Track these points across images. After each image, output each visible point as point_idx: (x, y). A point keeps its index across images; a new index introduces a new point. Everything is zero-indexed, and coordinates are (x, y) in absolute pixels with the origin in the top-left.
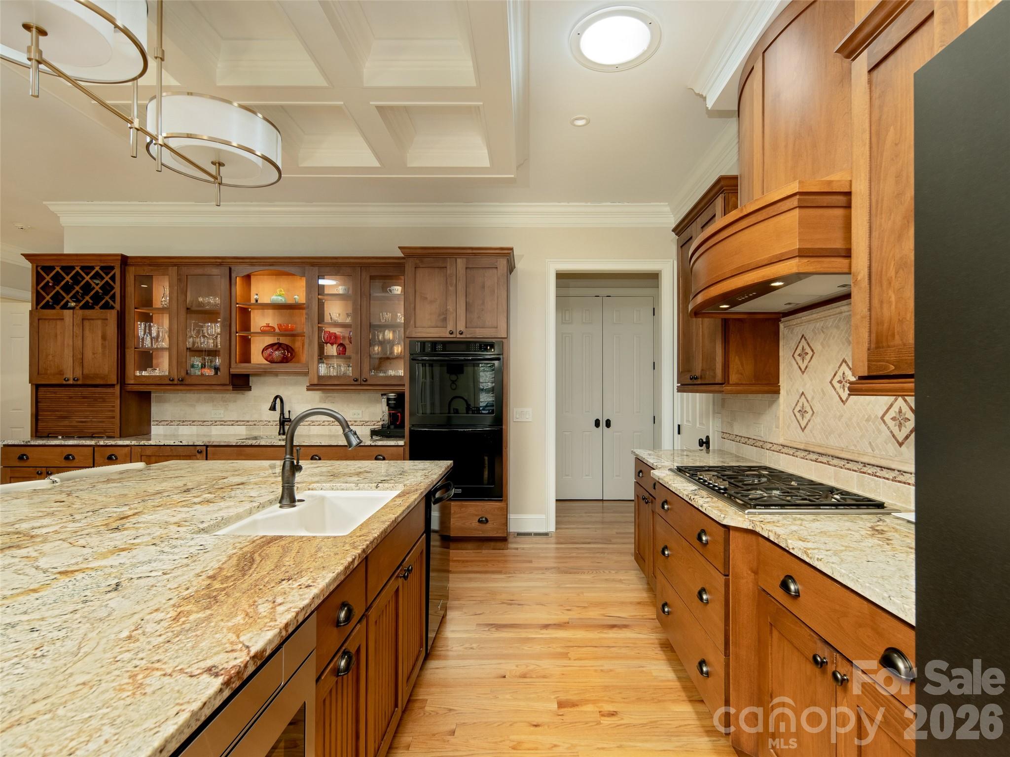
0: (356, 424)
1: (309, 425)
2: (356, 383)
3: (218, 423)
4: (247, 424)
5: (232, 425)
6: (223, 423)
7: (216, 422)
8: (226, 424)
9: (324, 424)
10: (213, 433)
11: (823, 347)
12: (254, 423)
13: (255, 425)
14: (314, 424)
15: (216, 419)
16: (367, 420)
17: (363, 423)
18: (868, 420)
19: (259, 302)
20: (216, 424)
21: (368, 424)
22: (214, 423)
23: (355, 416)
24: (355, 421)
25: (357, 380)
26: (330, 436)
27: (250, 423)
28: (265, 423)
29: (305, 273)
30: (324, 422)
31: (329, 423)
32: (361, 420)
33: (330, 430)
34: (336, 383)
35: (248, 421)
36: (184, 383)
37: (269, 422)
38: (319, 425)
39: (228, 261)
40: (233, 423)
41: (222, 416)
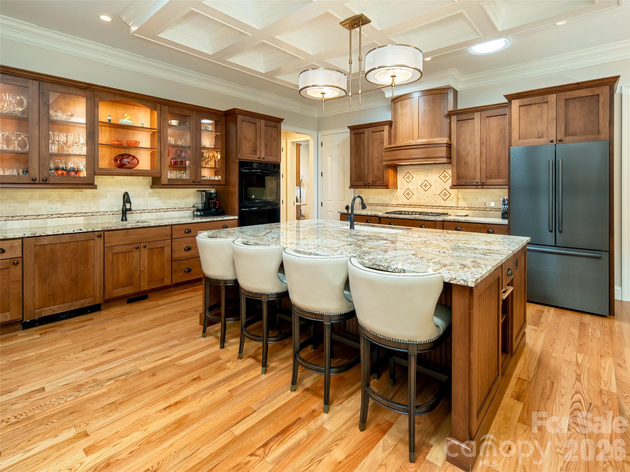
0: (175, 210)
1: (141, 213)
2: (193, 184)
3: (54, 216)
4: (86, 215)
5: (70, 217)
6: (60, 216)
7: (52, 215)
8: (63, 216)
9: (152, 211)
10: (48, 225)
11: (417, 176)
12: (92, 214)
13: (93, 215)
14: (144, 212)
15: (52, 213)
16: (183, 207)
17: (180, 209)
18: (435, 195)
19: (111, 122)
20: (52, 217)
21: (183, 210)
22: (50, 216)
23: (175, 205)
24: (175, 208)
25: (194, 182)
26: (157, 220)
27: (88, 214)
28: (103, 213)
29: (157, 109)
30: (152, 210)
31: (156, 210)
32: (179, 207)
33: (157, 215)
34: (180, 183)
35: (86, 213)
36: (47, 182)
37: (107, 212)
38: (149, 212)
39: (93, 87)
40: (71, 215)
41: (59, 210)
